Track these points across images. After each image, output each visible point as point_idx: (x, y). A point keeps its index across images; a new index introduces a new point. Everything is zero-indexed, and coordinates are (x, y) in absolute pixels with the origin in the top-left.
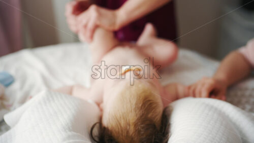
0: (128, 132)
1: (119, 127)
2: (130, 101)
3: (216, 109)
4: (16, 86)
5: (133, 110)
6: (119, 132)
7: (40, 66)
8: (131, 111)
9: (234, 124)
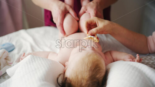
0: (82, 84)
1: (77, 79)
2: (87, 65)
3: (137, 69)
4: (15, 51)
5: (88, 71)
6: (76, 82)
7: (30, 40)
8: (87, 71)
9: (149, 78)
